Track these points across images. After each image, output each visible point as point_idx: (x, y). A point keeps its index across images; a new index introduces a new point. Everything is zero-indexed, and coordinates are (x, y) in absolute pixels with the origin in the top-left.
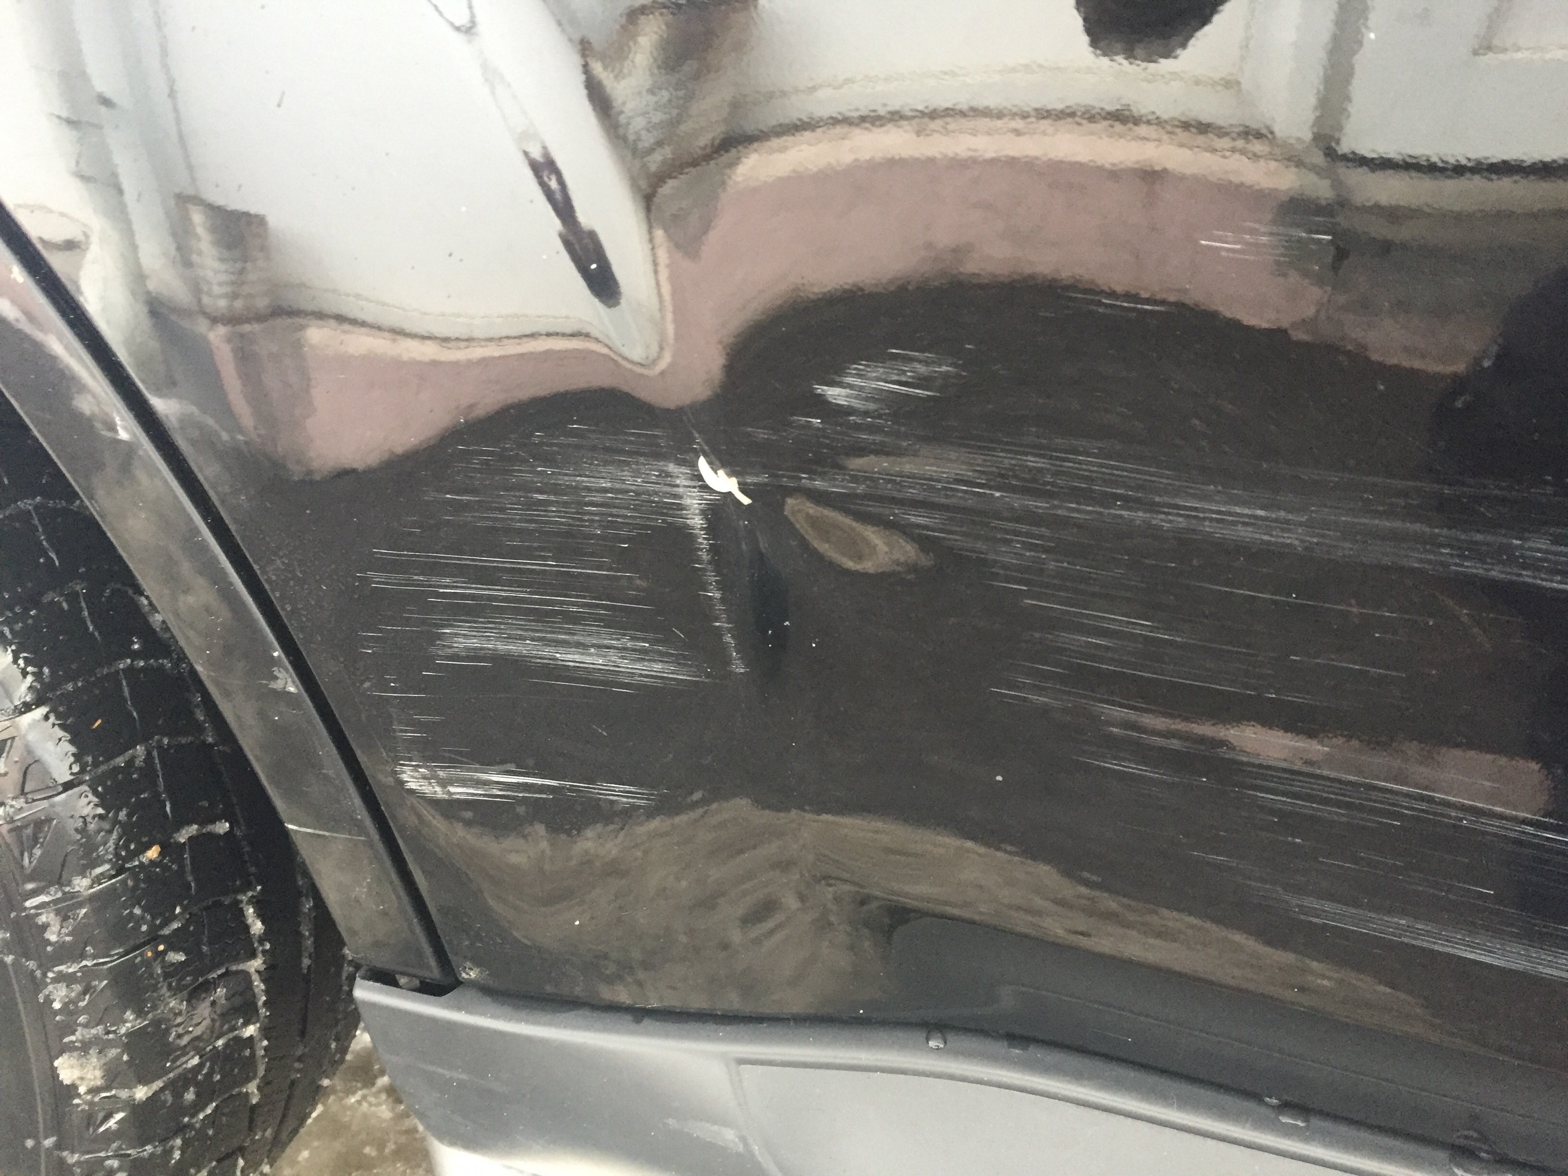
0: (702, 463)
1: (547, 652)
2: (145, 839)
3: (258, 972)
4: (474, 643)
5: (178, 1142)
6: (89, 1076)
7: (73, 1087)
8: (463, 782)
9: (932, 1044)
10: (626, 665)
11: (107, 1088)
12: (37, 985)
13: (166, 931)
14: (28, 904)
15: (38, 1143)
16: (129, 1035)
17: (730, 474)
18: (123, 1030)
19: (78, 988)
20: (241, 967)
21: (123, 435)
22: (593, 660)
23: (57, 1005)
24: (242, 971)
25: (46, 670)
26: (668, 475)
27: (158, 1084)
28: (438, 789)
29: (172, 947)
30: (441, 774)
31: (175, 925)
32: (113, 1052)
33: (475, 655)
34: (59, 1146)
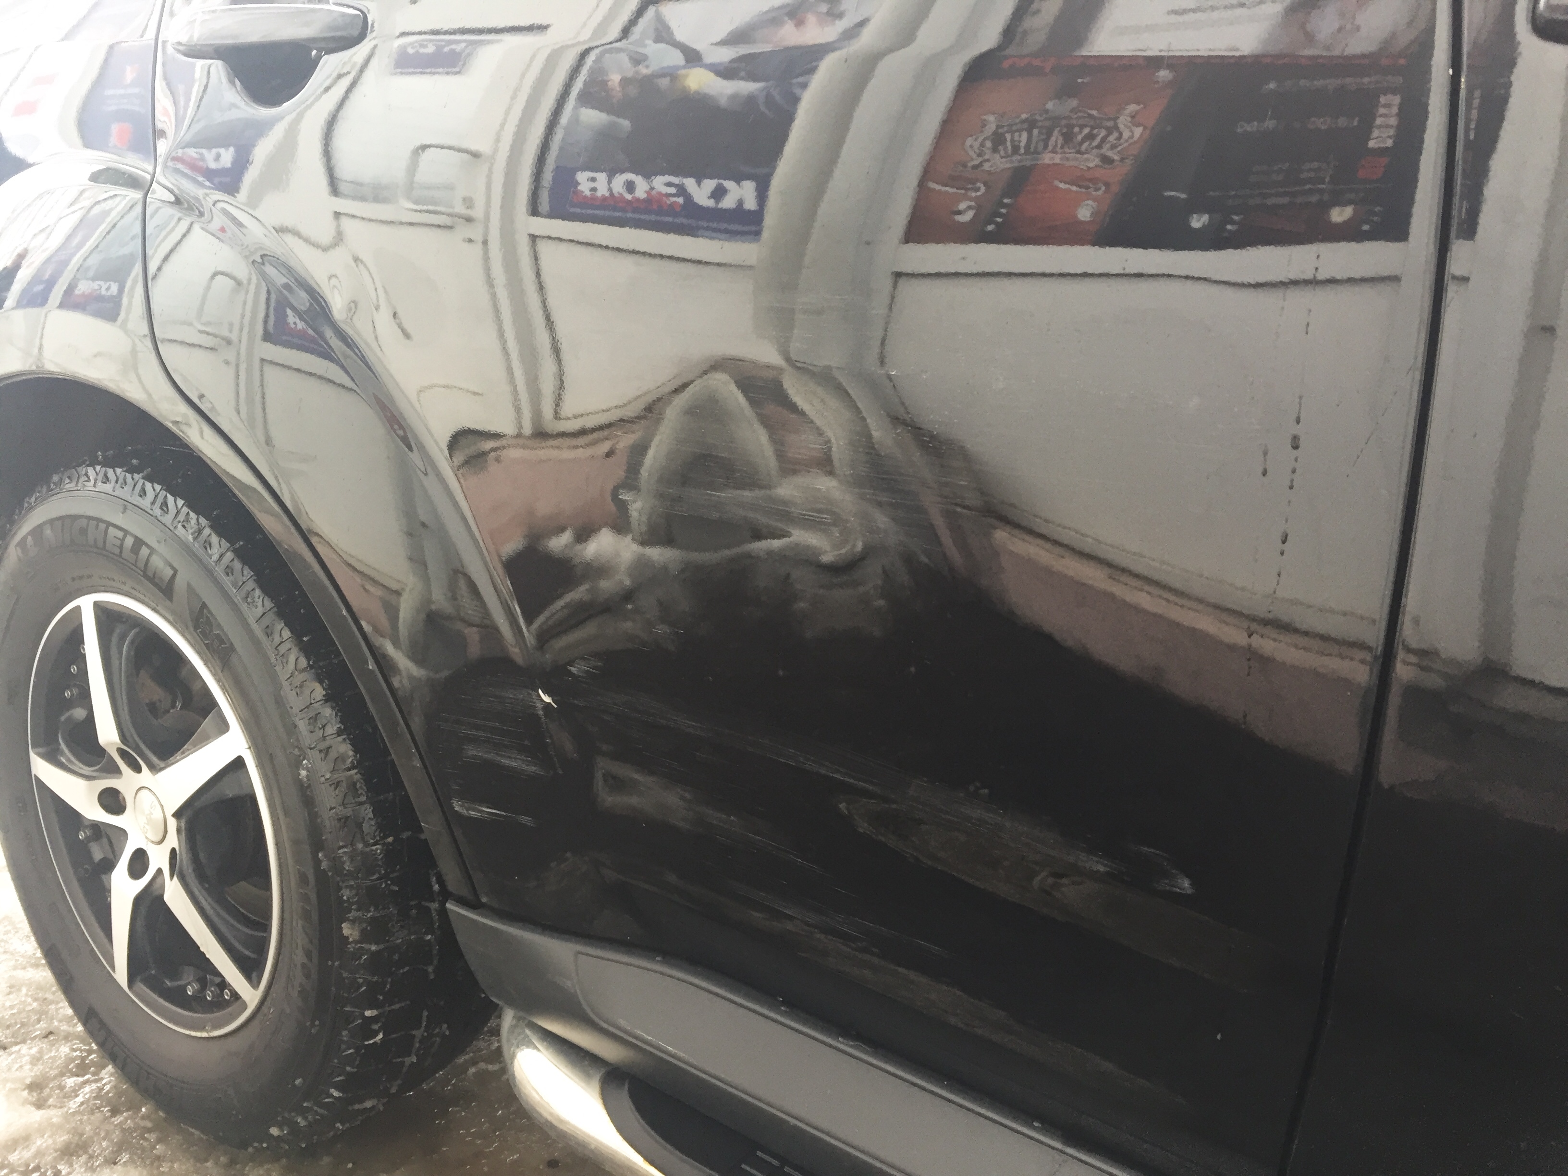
0: (540, 692)
1: (498, 758)
2: (387, 833)
3: (436, 910)
4: (475, 753)
5: (389, 980)
6: (354, 933)
7: (347, 938)
8: (473, 810)
9: (657, 958)
10: (524, 767)
11: (360, 942)
12: (340, 889)
13: (391, 876)
14: (339, 852)
15: (333, 964)
16: (371, 917)
17: (549, 696)
18: (369, 916)
19: (354, 892)
20: (427, 904)
21: (370, 667)
22: (514, 764)
23: (345, 898)
24: (427, 907)
25: (358, 755)
26: (531, 694)
27: (382, 946)
28: (465, 811)
29: (393, 883)
30: (466, 805)
31: (395, 874)
32: (364, 925)
33: (474, 757)
34: (340, 966)
